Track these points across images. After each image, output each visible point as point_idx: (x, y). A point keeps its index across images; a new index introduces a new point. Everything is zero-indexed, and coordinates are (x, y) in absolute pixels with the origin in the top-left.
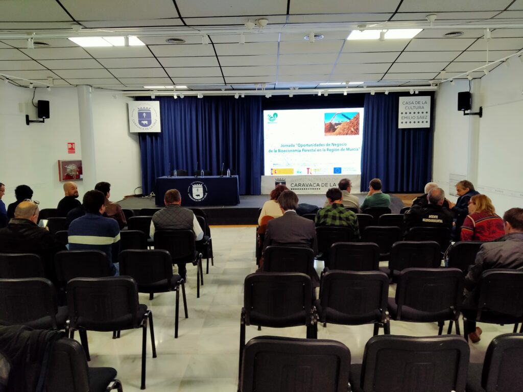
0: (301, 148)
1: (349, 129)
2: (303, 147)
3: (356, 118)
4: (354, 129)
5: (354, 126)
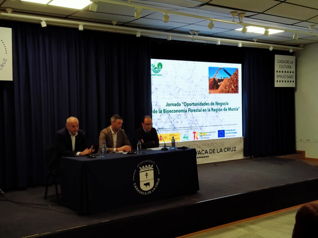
0: (186, 108)
2: (189, 107)
3: (236, 75)
4: (234, 87)
5: (234, 83)
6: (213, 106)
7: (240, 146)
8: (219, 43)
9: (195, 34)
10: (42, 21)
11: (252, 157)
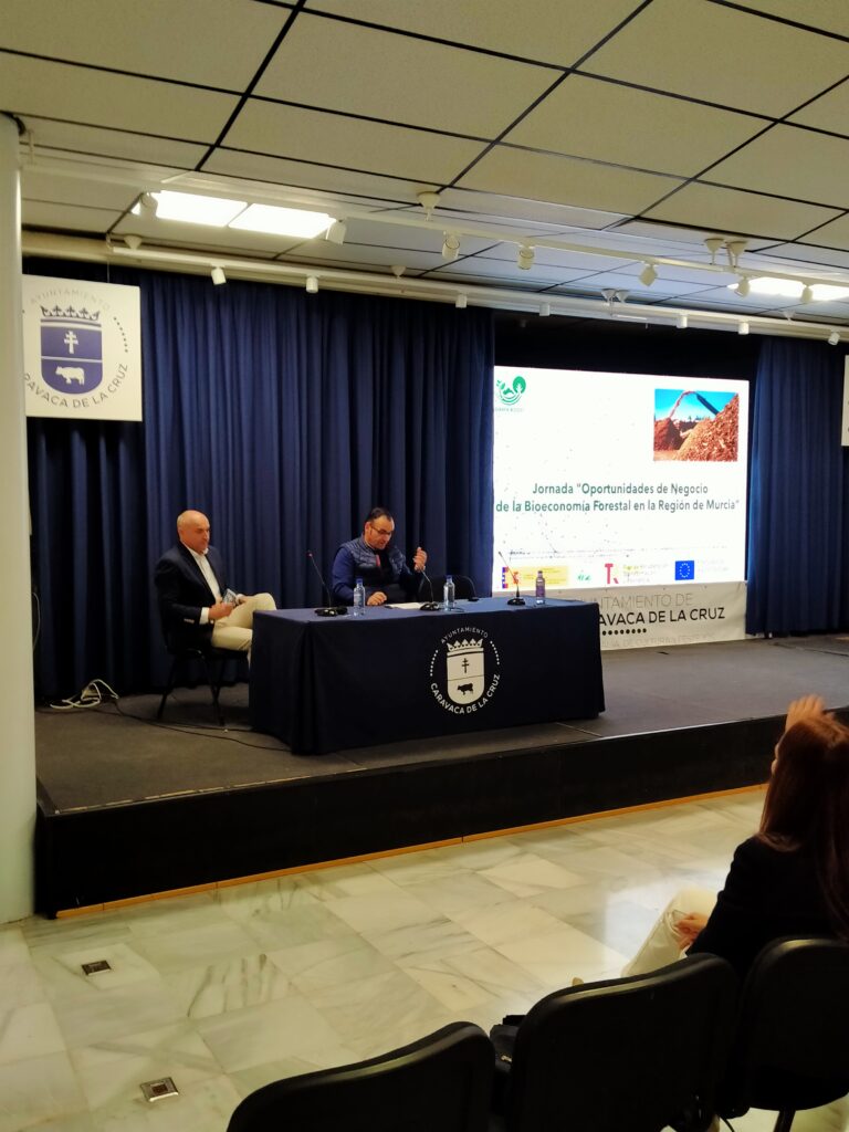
0: (589, 499)
1: (713, 442)
2: (596, 496)
3: (732, 410)
4: (725, 443)
5: (726, 434)
6: (662, 496)
7: (738, 606)
8: (684, 324)
9: (616, 300)
10: (214, 268)
11: (770, 635)
